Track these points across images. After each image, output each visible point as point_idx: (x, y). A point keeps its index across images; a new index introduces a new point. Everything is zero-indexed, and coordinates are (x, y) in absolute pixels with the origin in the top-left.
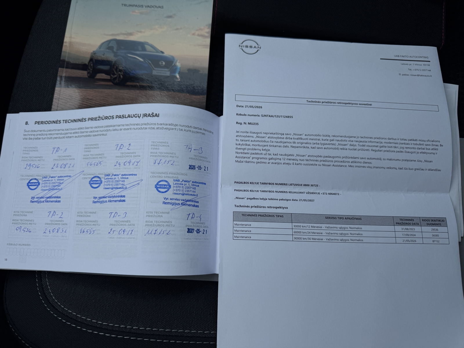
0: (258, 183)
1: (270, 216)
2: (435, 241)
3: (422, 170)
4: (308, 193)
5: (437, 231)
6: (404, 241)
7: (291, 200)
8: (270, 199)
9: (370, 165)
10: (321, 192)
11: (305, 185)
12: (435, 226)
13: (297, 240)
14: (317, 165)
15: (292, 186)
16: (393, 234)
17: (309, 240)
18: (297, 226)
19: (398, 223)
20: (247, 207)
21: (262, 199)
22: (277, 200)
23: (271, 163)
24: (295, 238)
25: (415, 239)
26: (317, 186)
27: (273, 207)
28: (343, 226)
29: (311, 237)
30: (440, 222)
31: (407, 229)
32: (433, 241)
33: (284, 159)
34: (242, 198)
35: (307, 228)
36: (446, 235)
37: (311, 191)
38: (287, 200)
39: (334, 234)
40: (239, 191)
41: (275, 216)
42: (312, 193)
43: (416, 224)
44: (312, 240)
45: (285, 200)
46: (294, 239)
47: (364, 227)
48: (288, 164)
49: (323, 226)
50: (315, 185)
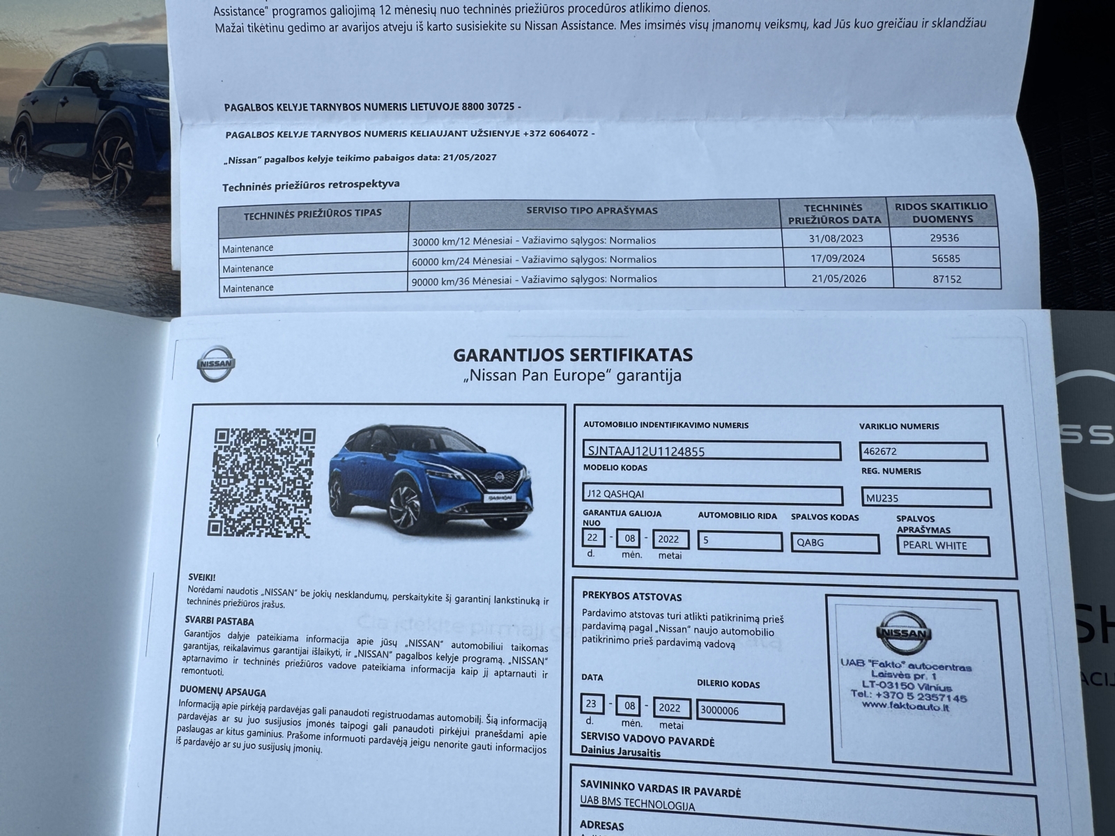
0: (304, 107)
1: (336, 213)
2: (945, 279)
3: (909, 25)
4: (480, 133)
5: (954, 243)
6: (818, 279)
7: (416, 158)
8: (342, 159)
9: (702, 17)
10: (525, 127)
11: (469, 107)
12: (947, 224)
13: (422, 288)
14: (504, 26)
15: (425, 113)
16: (775, 258)
17: (464, 287)
18: (423, 242)
19: (798, 220)
20: (264, 187)
21: (315, 159)
22: (368, 159)
23: (340, 28)
24: (416, 282)
25: (861, 272)
26: (509, 107)
27: (351, 185)
28: (587, 235)
29: (471, 275)
30: (968, 212)
31: (833, 238)
32: (936, 278)
33: (386, 9)
34: (249, 161)
35: (459, 246)
36: (991, 258)
37: (489, 128)
38: (401, 159)
39: (553, 260)
40: (241, 136)
41: (354, 213)
42: (493, 134)
43: (868, 220)
44: (471, 286)
45: (393, 158)
46: (411, 284)
47: (663, 237)
48: (400, 27)
49: (517, 236)
50: (504, 106)
